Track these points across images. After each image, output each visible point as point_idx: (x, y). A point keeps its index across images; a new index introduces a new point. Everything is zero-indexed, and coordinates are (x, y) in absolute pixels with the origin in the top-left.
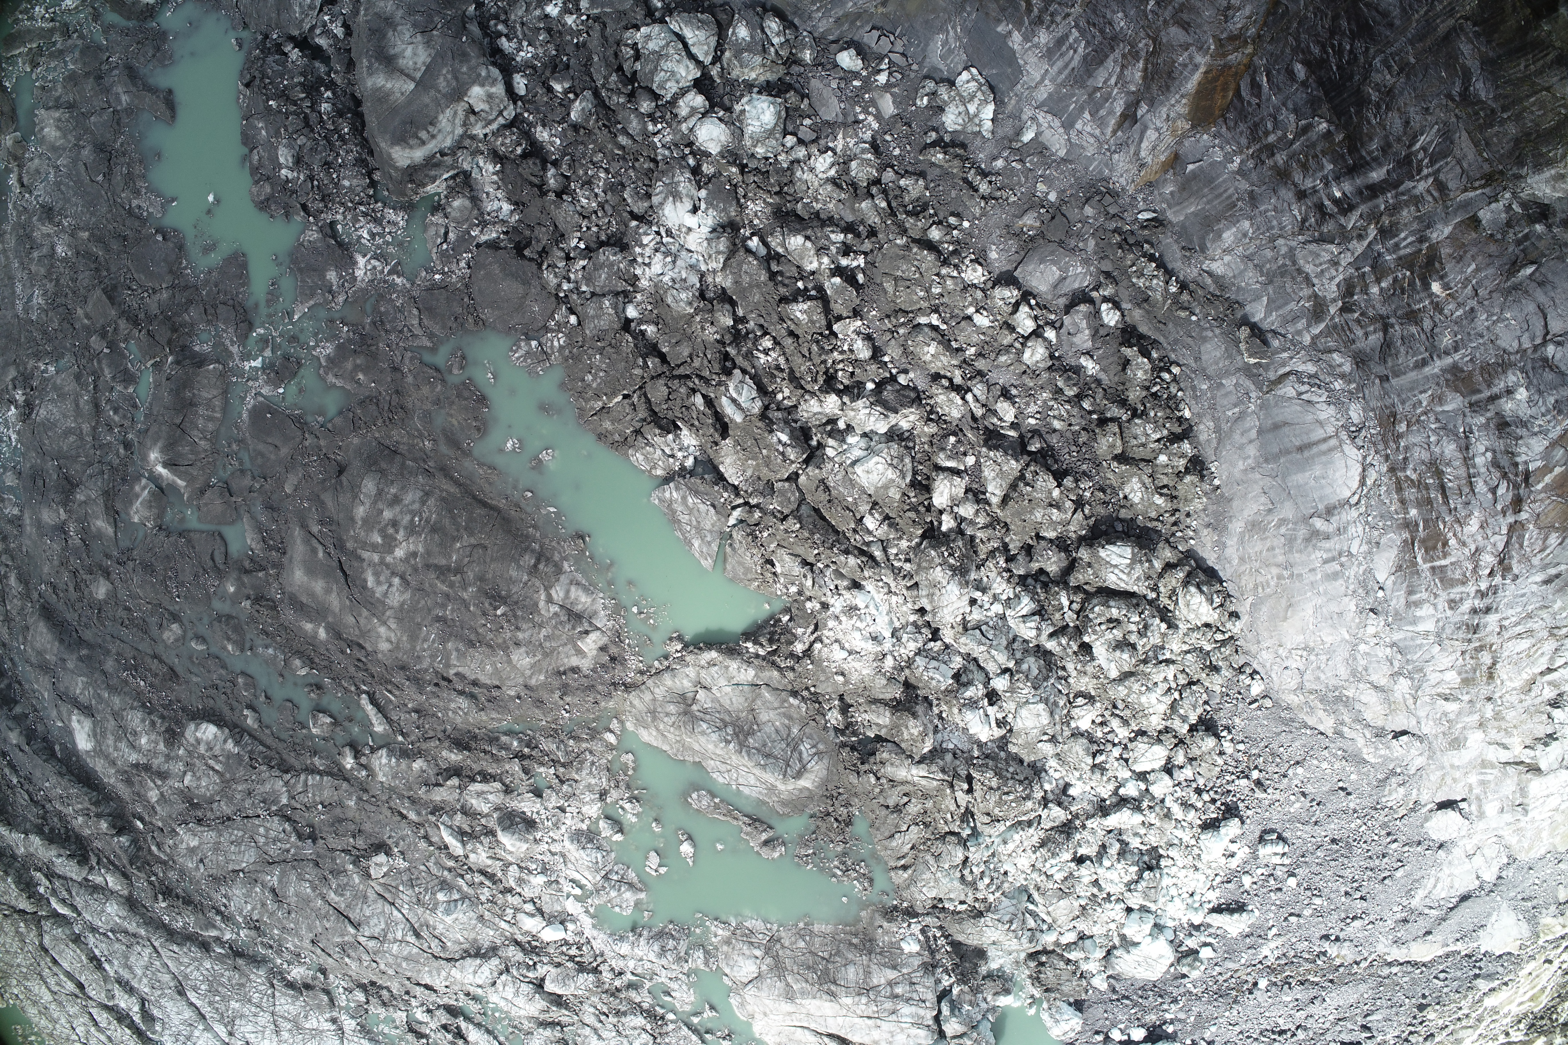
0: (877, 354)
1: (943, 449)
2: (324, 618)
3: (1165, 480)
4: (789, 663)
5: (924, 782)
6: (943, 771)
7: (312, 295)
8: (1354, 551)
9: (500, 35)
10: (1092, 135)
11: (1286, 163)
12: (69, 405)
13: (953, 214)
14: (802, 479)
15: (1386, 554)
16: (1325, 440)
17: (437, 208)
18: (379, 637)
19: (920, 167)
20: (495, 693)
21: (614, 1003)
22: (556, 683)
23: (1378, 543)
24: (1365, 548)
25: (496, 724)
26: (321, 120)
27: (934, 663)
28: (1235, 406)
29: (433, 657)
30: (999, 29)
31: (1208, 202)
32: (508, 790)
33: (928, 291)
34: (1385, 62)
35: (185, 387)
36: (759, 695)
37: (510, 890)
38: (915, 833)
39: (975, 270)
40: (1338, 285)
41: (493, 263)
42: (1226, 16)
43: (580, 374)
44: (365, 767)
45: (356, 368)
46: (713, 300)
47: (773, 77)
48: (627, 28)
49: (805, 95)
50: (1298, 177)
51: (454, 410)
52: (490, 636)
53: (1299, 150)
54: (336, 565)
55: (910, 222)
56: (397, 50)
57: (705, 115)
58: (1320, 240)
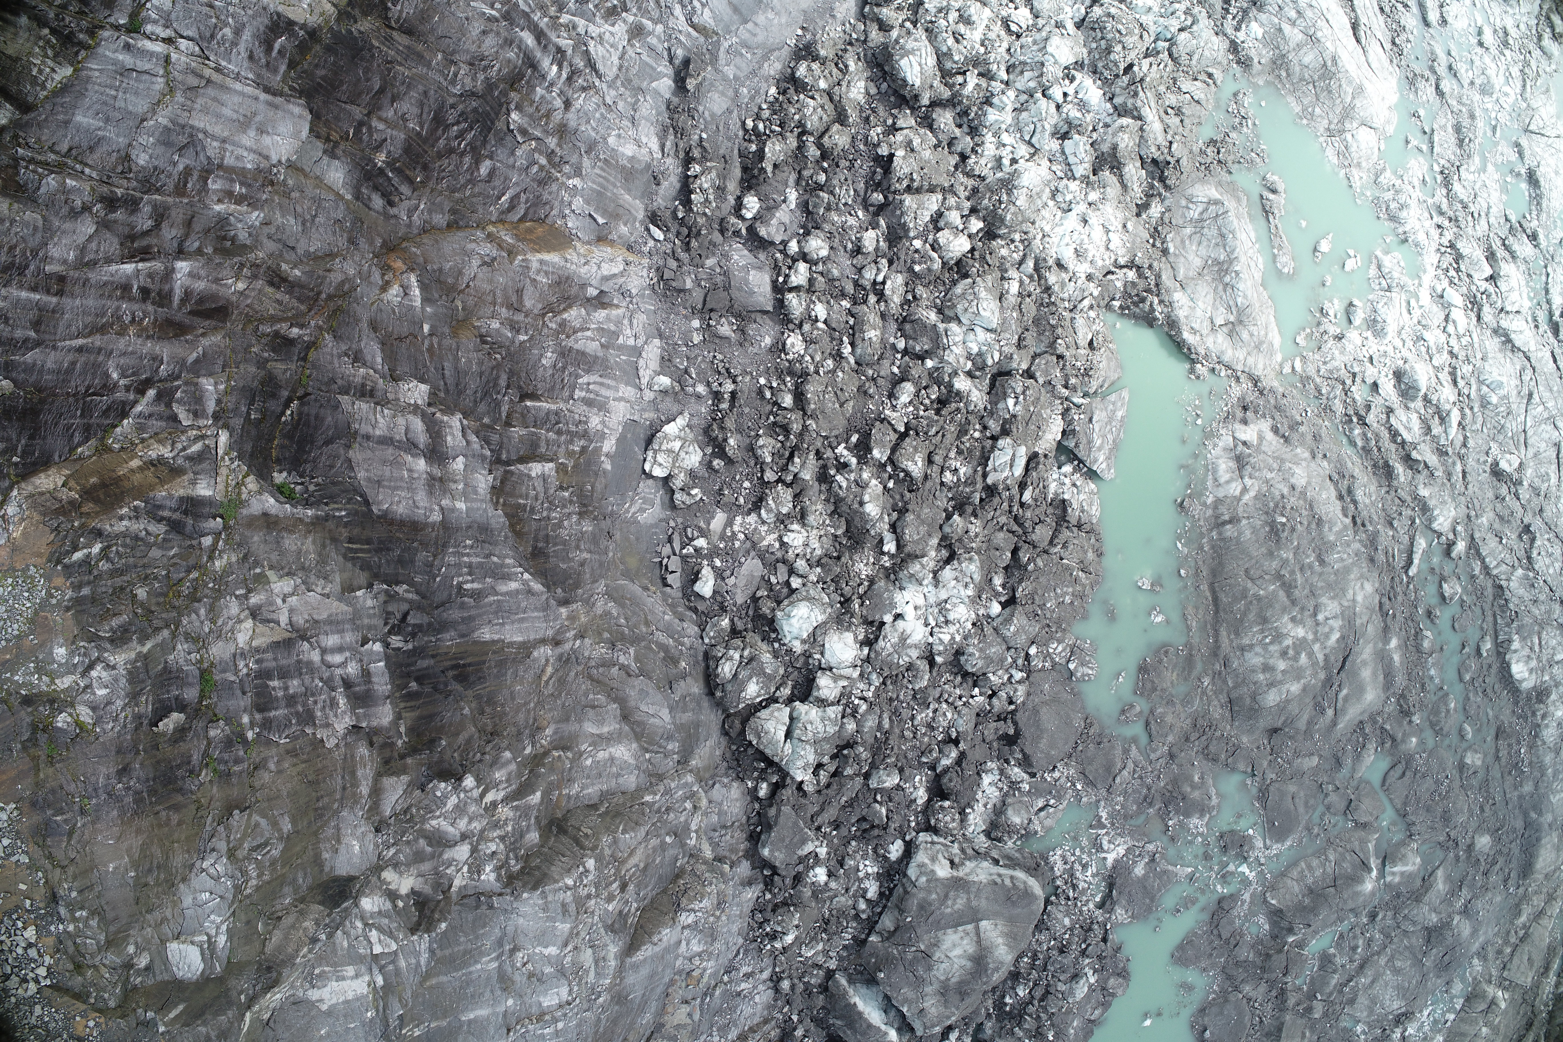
0: (897, 381)
1: (929, 270)
2: (1382, 651)
3: (835, 70)
4: (1148, 273)
5: (1153, 104)
6: (1136, 94)
7: (1165, 872)
9: (868, 901)
10: (631, 325)
11: (553, 135)
13: (762, 398)
14: (1024, 366)
17: (1027, 835)
18: (1365, 597)
19: (746, 451)
20: (1336, 477)
21: (1461, 214)
25: (1354, 458)
26: (1035, 985)
27: (1072, 159)
28: (742, 55)
29: (1348, 544)
30: (609, 468)
31: (615, 186)
32: (1390, 411)
33: (833, 372)
35: (1305, 908)
36: (1186, 278)
37: (1451, 353)
38: (1186, 85)
39: (793, 345)
40: (613, 25)
41: (1040, 750)
42: (492, 261)
43: (1069, 609)
44: (1454, 531)
45: (1194, 787)
46: (950, 547)
47: (757, 638)
48: (805, 794)
49: (755, 599)
50: (557, 116)
51: (1166, 684)
52: (1305, 513)
53: (540, 129)
54: (1343, 674)
55: (796, 427)
56: (964, 962)
57: (831, 670)
58: (591, 65)
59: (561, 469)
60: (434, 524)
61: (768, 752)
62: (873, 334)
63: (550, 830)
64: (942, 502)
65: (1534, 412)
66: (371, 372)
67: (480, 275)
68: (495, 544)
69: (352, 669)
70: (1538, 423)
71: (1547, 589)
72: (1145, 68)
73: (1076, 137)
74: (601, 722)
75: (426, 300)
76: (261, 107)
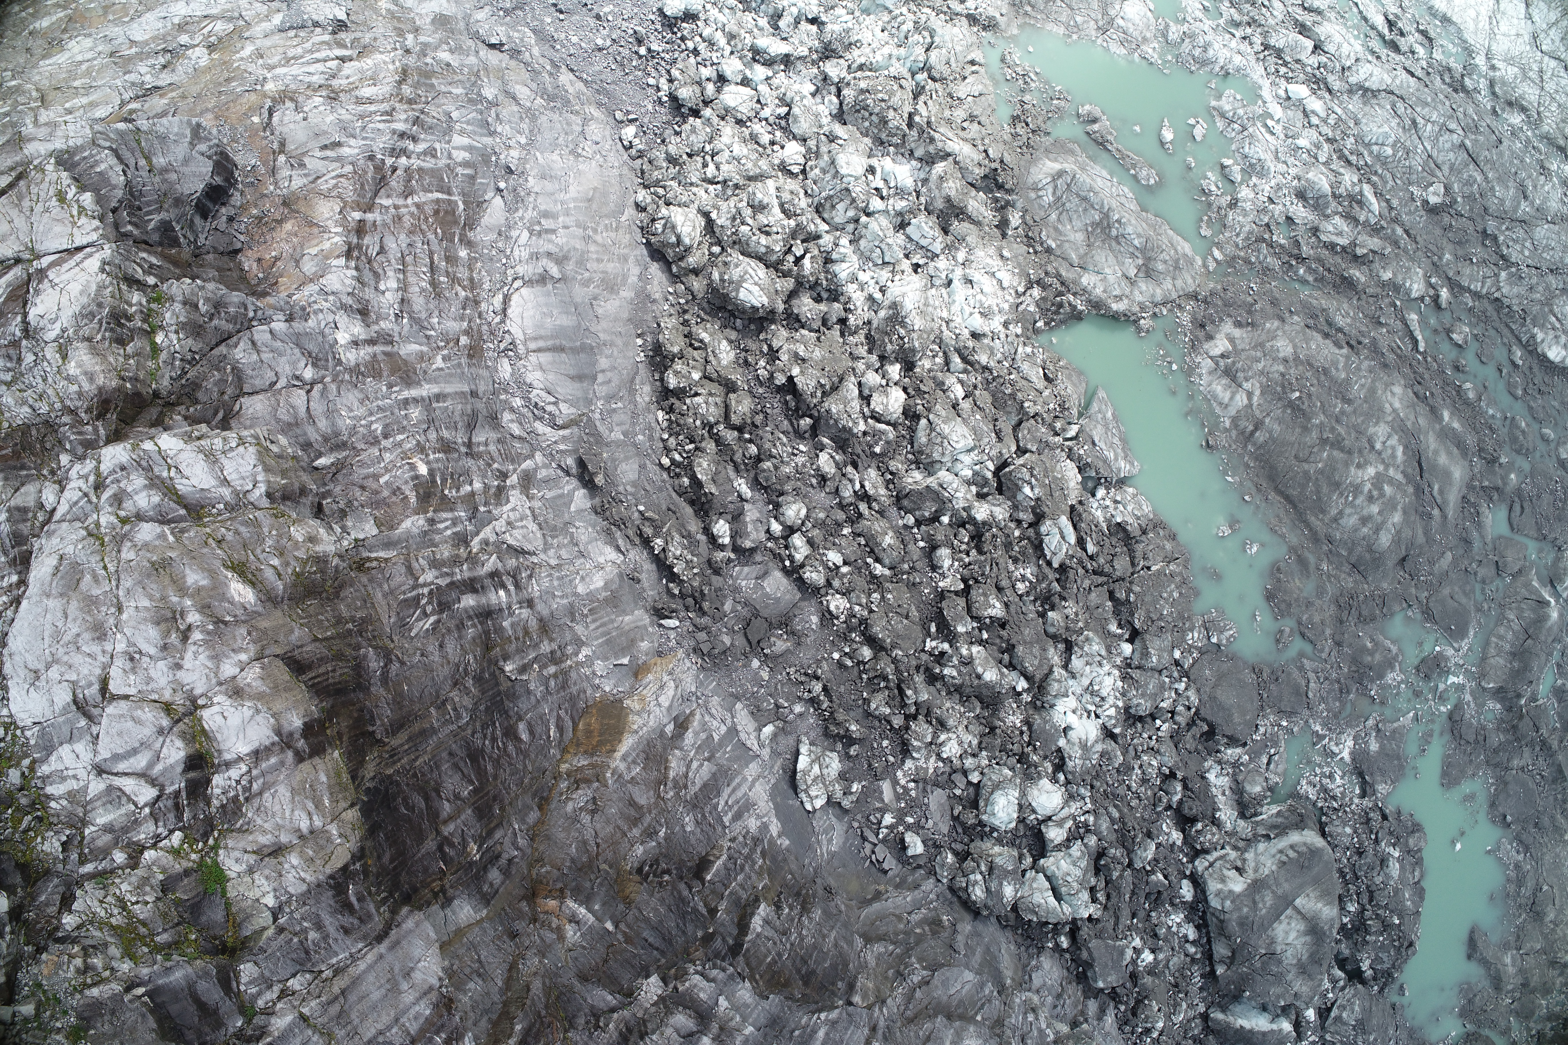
0: (930, 553)
1: (887, 443)
2: (1442, 429)
4: (1049, 280)
5: (950, 135)
6: (932, 140)
7: (1394, 732)
8: (525, 234)
9: (1193, 942)
10: (712, 716)
11: (541, 641)
13: (846, 667)
14: (1014, 448)
15: (492, 221)
16: (539, 350)
17: (1273, 790)
18: (1401, 399)
19: (868, 722)
20: (1311, 322)
21: (1254, 13)
22: (1257, 316)
23: (500, 234)
24: (514, 233)
25: (1316, 294)
27: (923, 242)
28: (614, 410)
29: (1358, 368)
30: (787, 842)
32: (1315, 231)
33: (883, 597)
34: (459, 717)
35: (1517, 672)
37: (1329, 140)
38: (962, 90)
39: (837, 607)
40: (508, 501)
41: (1237, 724)
42: (595, 803)
43: (1181, 600)
44: (1431, 286)
45: (1371, 653)
46: (1063, 640)
47: (978, 843)
48: (1097, 920)
49: (956, 819)
50: (532, 623)
51: (1296, 594)
52: (1309, 374)
53: (530, 651)
54: (1426, 475)
55: (890, 670)
56: (1303, 940)
57: (1049, 818)
58: (520, 552)
59: (767, 895)
61: (1050, 918)
62: (888, 540)
64: (1031, 610)
65: (1426, 134)
67: (598, 826)
68: (788, 1022)
70: (1435, 141)
71: (1534, 271)
72: (925, 113)
73: (912, 218)
76: (390, 957)
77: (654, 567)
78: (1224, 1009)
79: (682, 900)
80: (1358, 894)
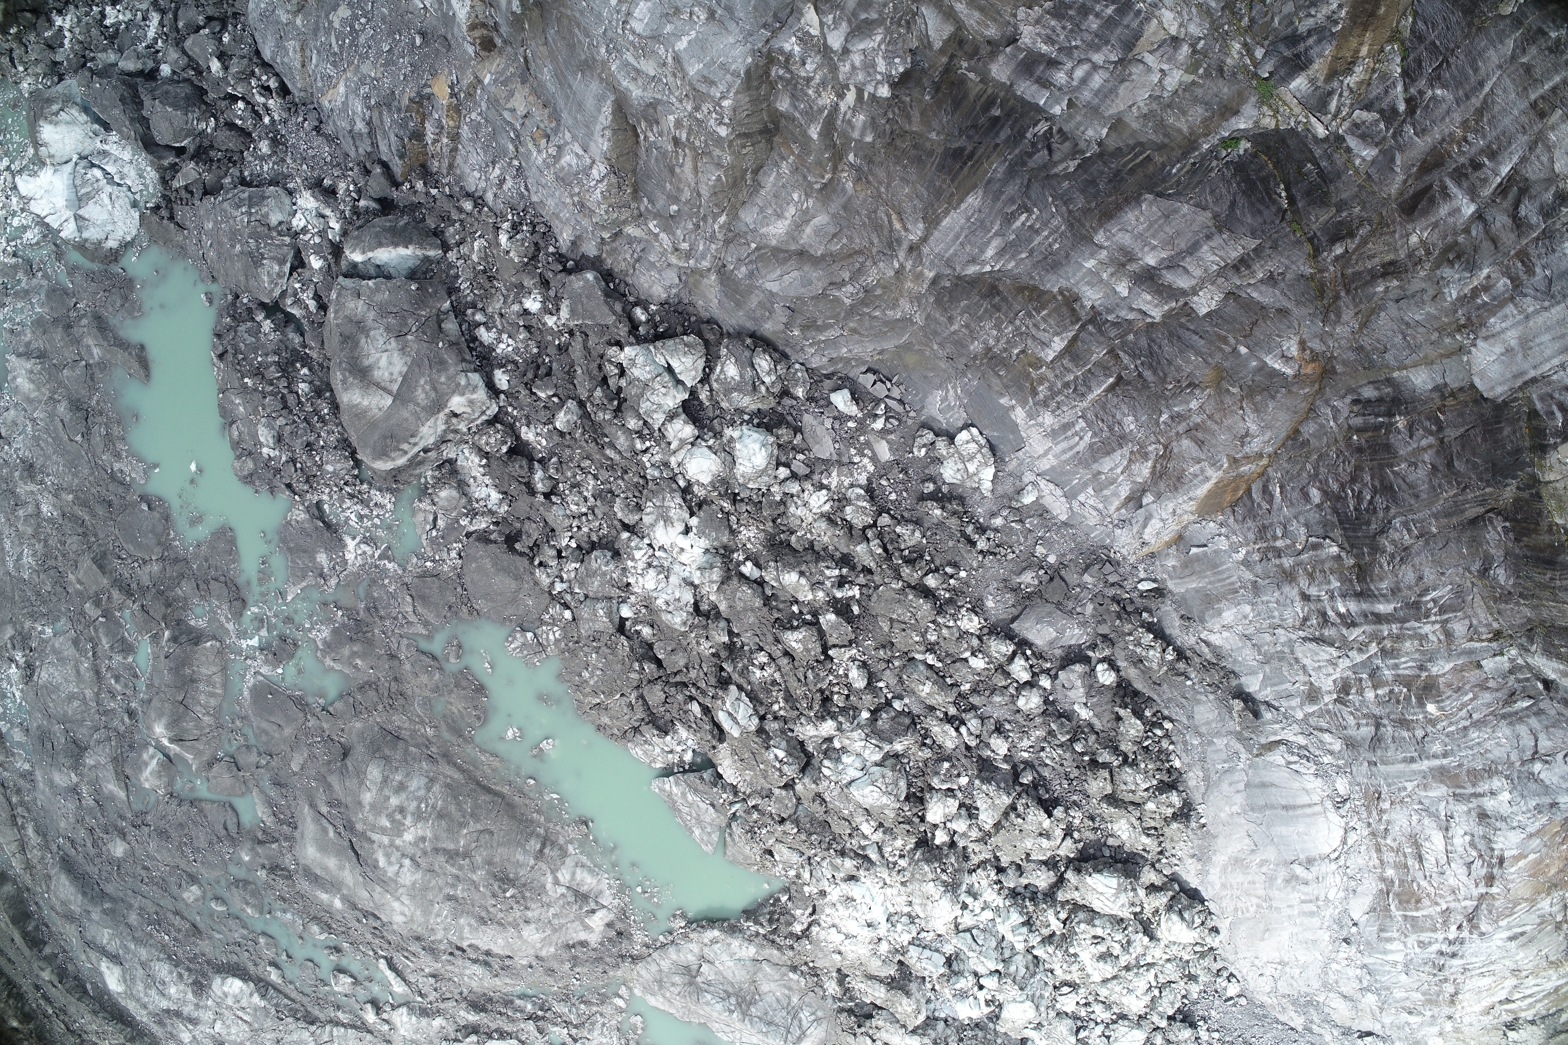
0: (872, 678)
1: (937, 773)
2: (339, 890)
3: (1153, 824)
4: (789, 942)
7: (304, 577)
8: (1331, 896)
9: (478, 325)
10: (1095, 509)
11: (1292, 567)
12: (69, 670)
13: (949, 564)
14: (799, 787)
15: (1362, 900)
16: (1310, 806)
18: (393, 910)
19: (917, 517)
20: (508, 962)
23: (1354, 891)
24: (1342, 894)
25: (509, 989)
27: (927, 953)
28: (1225, 762)
29: (447, 931)
30: (1002, 401)
31: (1210, 583)
33: (923, 635)
34: (1405, 524)
35: (184, 665)
36: (760, 969)
39: (971, 620)
40: (1334, 681)
41: (484, 557)
42: (1243, 442)
43: (577, 669)
44: (387, 1022)
45: (354, 654)
46: (707, 615)
47: (764, 407)
48: (610, 344)
49: (797, 430)
50: (1303, 582)
51: (453, 698)
52: (500, 915)
53: (1306, 561)
54: (347, 844)
55: (906, 571)
57: (693, 444)
58: (1319, 640)
59: (1038, 363)
60: (1096, 231)
61: (670, 342)
62: (926, 689)
63: (773, 122)
64: (747, 639)
66: (1252, 281)
67: (1241, 424)
68: (1035, 266)
69: (1060, 77)
73: (942, 970)
74: (817, 232)
75: (1263, 367)
76: (1526, 366)
77: (1168, 631)
78: (427, 259)
79: (1151, 367)
80: (300, 402)
